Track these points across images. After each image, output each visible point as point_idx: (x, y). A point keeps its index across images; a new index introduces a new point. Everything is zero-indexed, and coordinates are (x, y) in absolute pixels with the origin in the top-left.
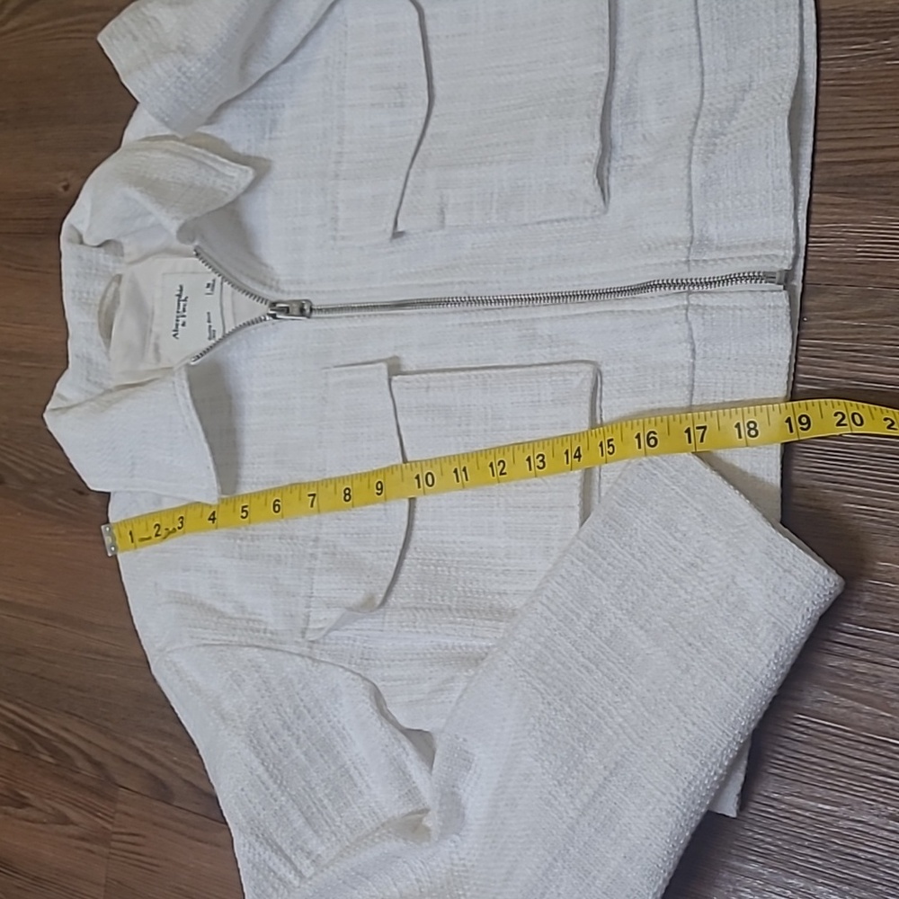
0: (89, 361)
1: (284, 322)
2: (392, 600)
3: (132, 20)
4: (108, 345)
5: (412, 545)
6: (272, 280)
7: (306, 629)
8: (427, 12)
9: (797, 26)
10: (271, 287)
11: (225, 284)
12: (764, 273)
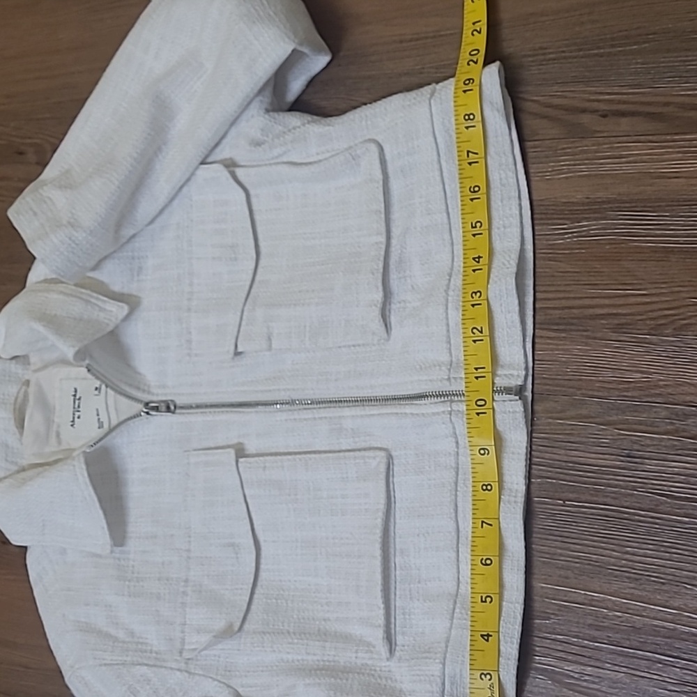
0: (7, 446)
1: (155, 417)
2: (246, 626)
3: (33, 200)
4: (21, 433)
5: (259, 583)
6: (145, 385)
7: (182, 649)
8: (252, 192)
9: (518, 212)
10: (144, 391)
11: (108, 389)
12: (504, 387)
